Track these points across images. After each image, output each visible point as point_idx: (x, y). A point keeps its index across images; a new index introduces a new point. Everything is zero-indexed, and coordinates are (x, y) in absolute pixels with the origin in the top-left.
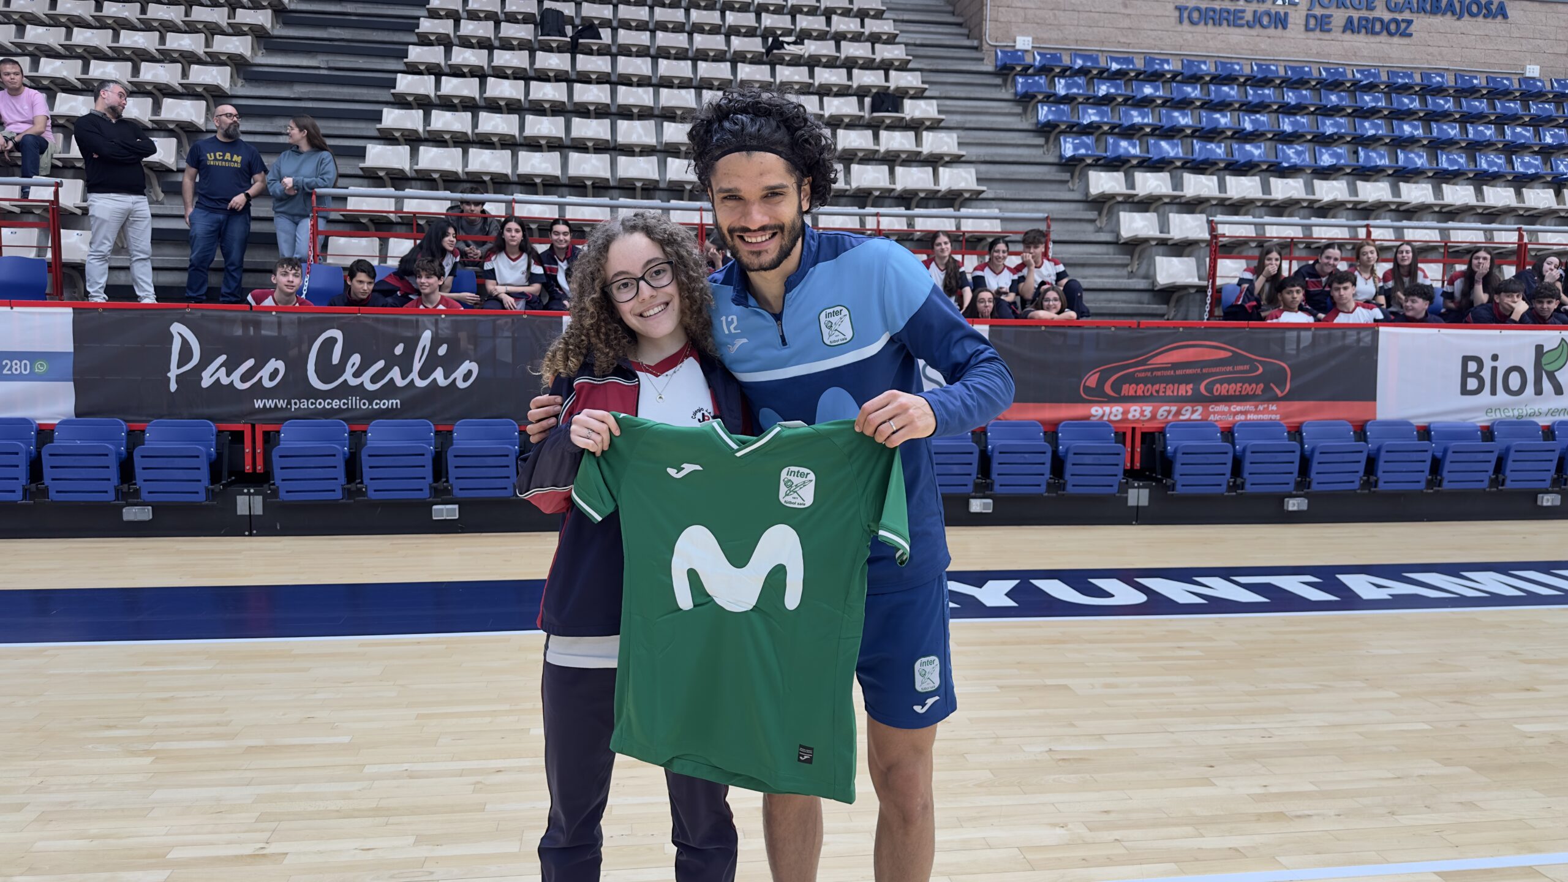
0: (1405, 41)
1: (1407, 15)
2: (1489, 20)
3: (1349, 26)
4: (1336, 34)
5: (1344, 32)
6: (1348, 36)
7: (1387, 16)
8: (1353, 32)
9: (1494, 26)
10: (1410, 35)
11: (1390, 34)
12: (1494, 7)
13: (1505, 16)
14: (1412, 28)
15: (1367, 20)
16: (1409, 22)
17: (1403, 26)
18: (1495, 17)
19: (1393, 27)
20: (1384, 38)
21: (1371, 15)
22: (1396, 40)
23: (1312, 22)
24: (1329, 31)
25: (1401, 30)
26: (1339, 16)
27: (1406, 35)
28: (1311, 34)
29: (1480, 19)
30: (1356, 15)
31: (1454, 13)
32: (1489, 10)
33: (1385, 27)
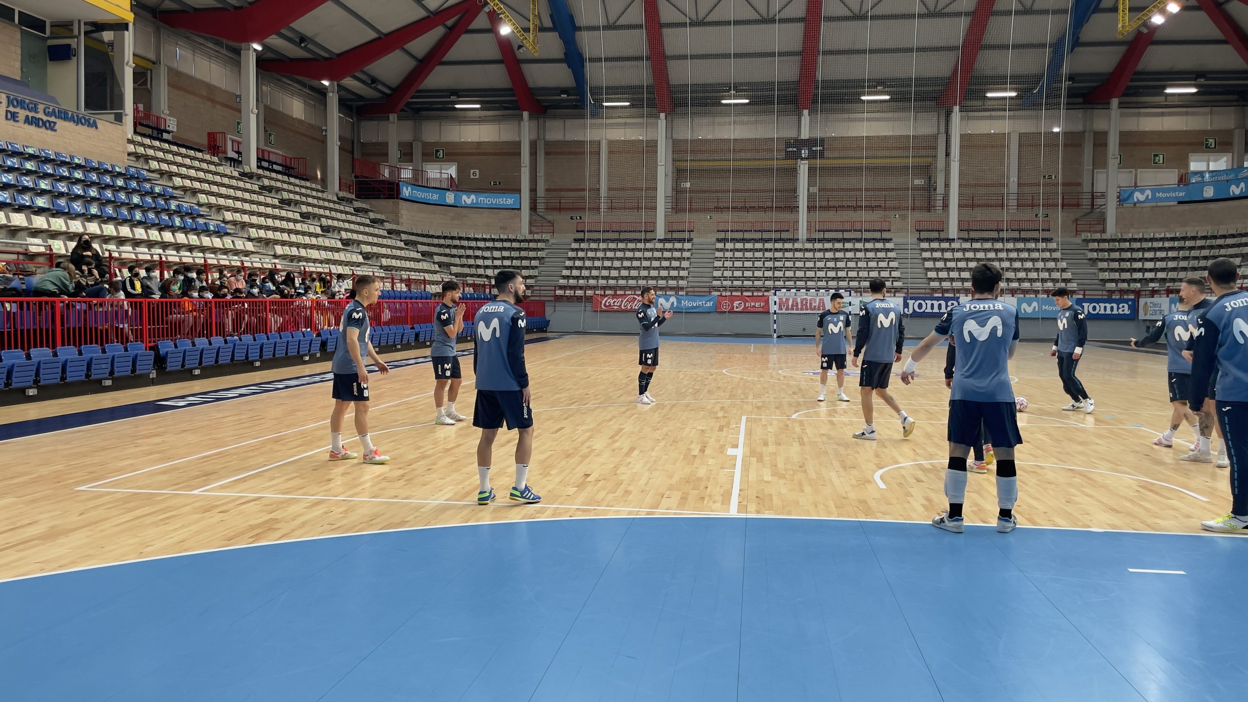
0: (53, 133)
1: (53, 119)
2: (90, 128)
3: (28, 121)
4: (21, 124)
5: (25, 123)
6: (26, 126)
7: (45, 118)
8: (29, 124)
9: (91, 131)
10: (56, 130)
11: (47, 128)
12: (91, 121)
13: (97, 128)
14: (56, 127)
15: (35, 118)
16: (55, 123)
17: (52, 124)
18: (92, 127)
19: (48, 124)
20: (43, 130)
21: (38, 116)
22: (49, 132)
23: (9, 115)
24: (18, 121)
25: (51, 126)
26: (22, 113)
27: (53, 129)
28: (8, 122)
29: (86, 127)
30: (31, 114)
31: (74, 122)
32: (89, 123)
33: (44, 123)
